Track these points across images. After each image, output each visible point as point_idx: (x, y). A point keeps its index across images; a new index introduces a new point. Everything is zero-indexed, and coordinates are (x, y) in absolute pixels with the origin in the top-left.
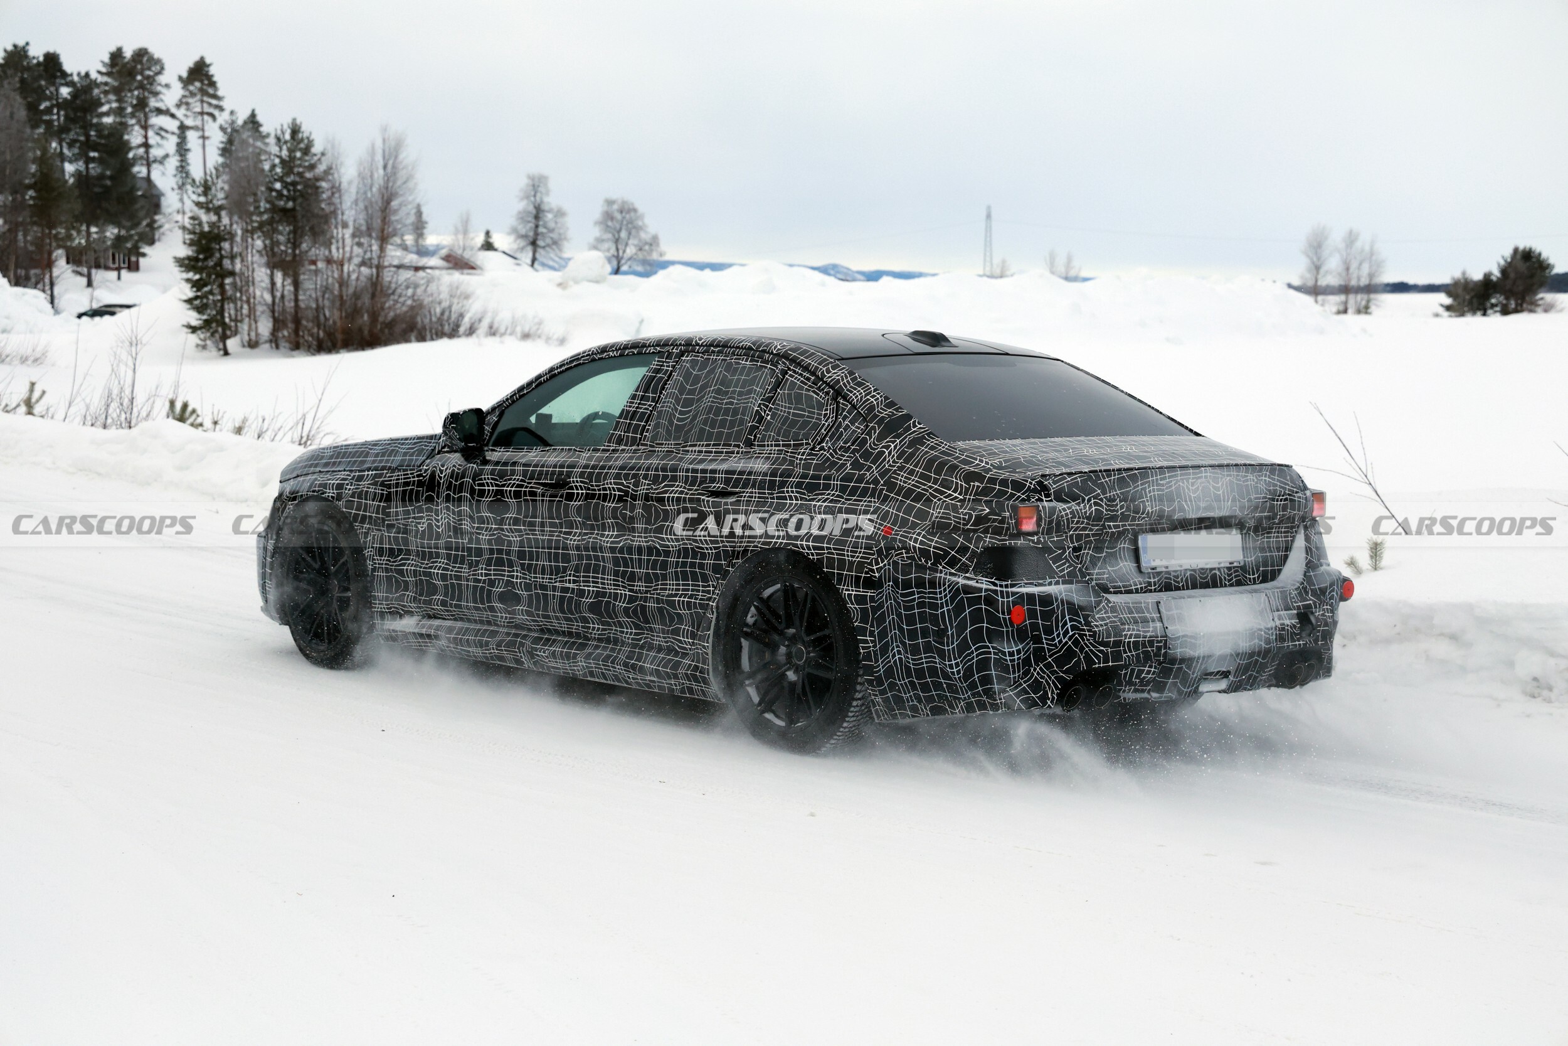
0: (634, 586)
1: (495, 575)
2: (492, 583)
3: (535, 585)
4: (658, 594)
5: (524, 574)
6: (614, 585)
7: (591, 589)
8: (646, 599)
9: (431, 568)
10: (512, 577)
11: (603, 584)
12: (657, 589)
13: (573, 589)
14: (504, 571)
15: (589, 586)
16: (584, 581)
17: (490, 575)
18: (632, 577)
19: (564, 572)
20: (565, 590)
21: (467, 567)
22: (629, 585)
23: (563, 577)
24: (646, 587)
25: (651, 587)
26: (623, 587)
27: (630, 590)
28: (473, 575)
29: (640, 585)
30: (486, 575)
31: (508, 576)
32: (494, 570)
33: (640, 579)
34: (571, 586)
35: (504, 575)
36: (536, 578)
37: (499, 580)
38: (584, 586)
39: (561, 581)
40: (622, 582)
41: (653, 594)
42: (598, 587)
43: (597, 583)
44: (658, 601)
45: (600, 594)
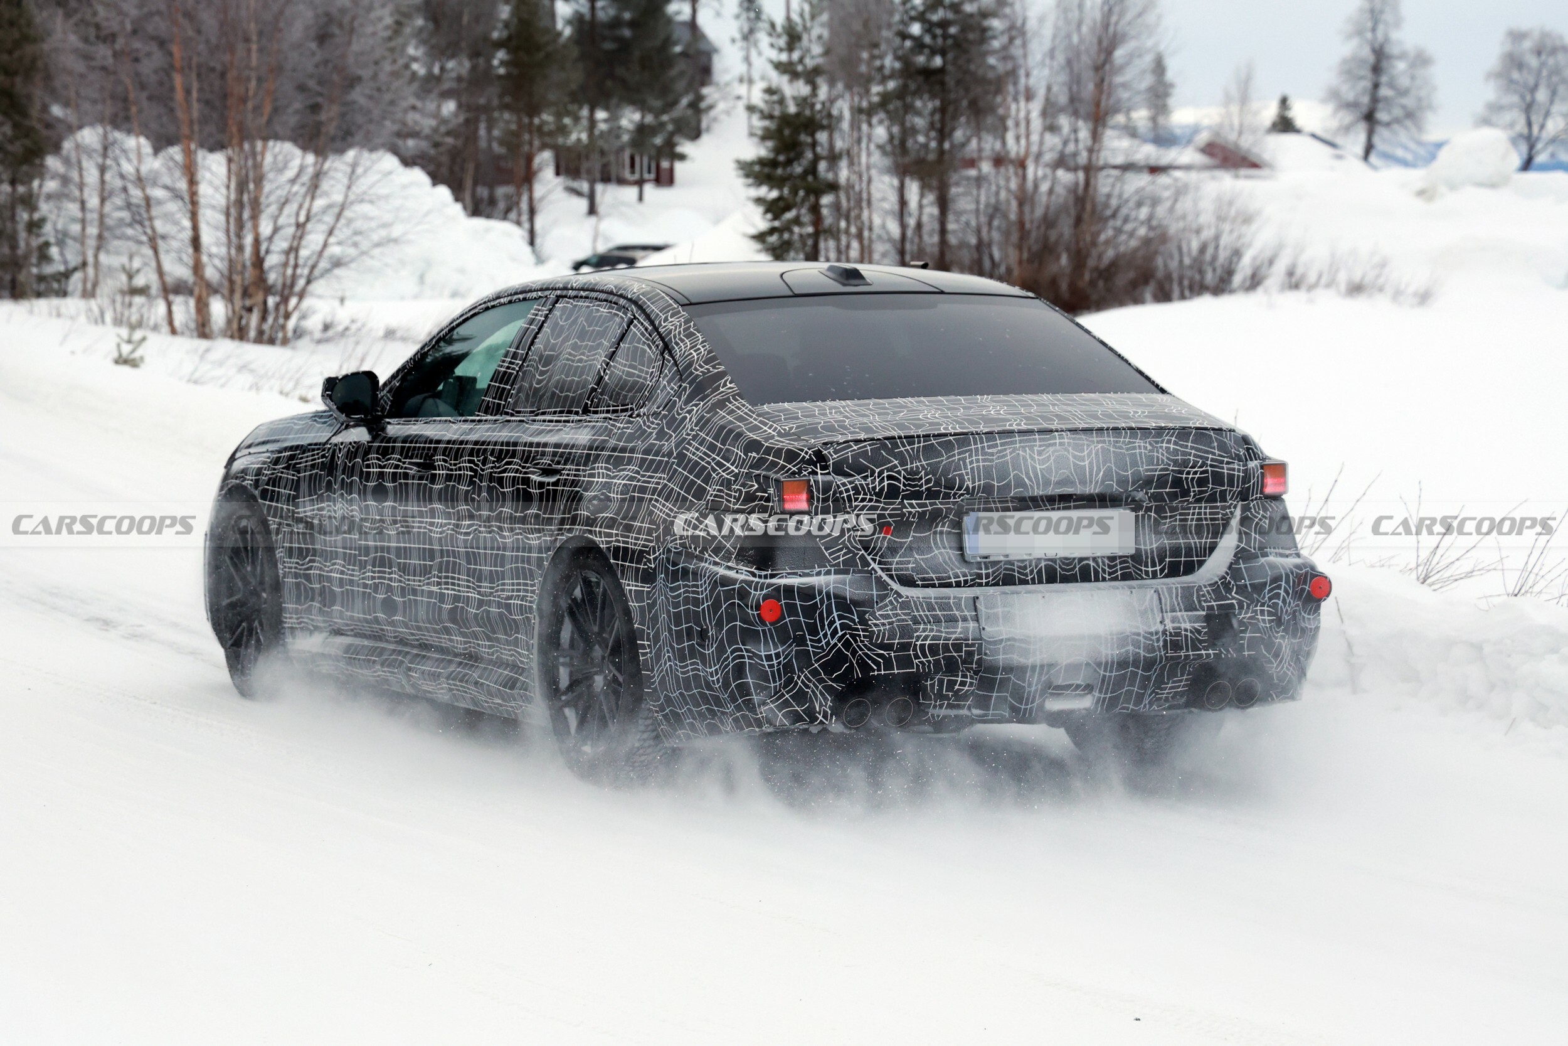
0: (480, 587)
1: (379, 578)
2: (376, 587)
3: (409, 589)
4: (499, 596)
5: (400, 576)
6: (468, 587)
7: (450, 592)
8: (489, 603)
9: (329, 571)
10: (391, 580)
11: (459, 585)
12: (497, 591)
13: (437, 593)
14: (386, 573)
15: (448, 589)
16: (443, 584)
17: (375, 578)
18: (479, 577)
19: (430, 572)
20: (431, 594)
21: (358, 569)
22: (477, 586)
23: (429, 578)
24: (490, 588)
25: (493, 588)
26: (474, 589)
27: (479, 593)
28: (363, 578)
29: (485, 586)
30: (373, 578)
31: (388, 579)
32: (379, 572)
33: (485, 579)
34: (435, 589)
35: (385, 578)
36: (409, 580)
37: (381, 583)
38: (445, 589)
39: (428, 584)
40: (473, 583)
41: (494, 597)
42: (454, 590)
43: (453, 584)
44: (499, 605)
45: (456, 598)
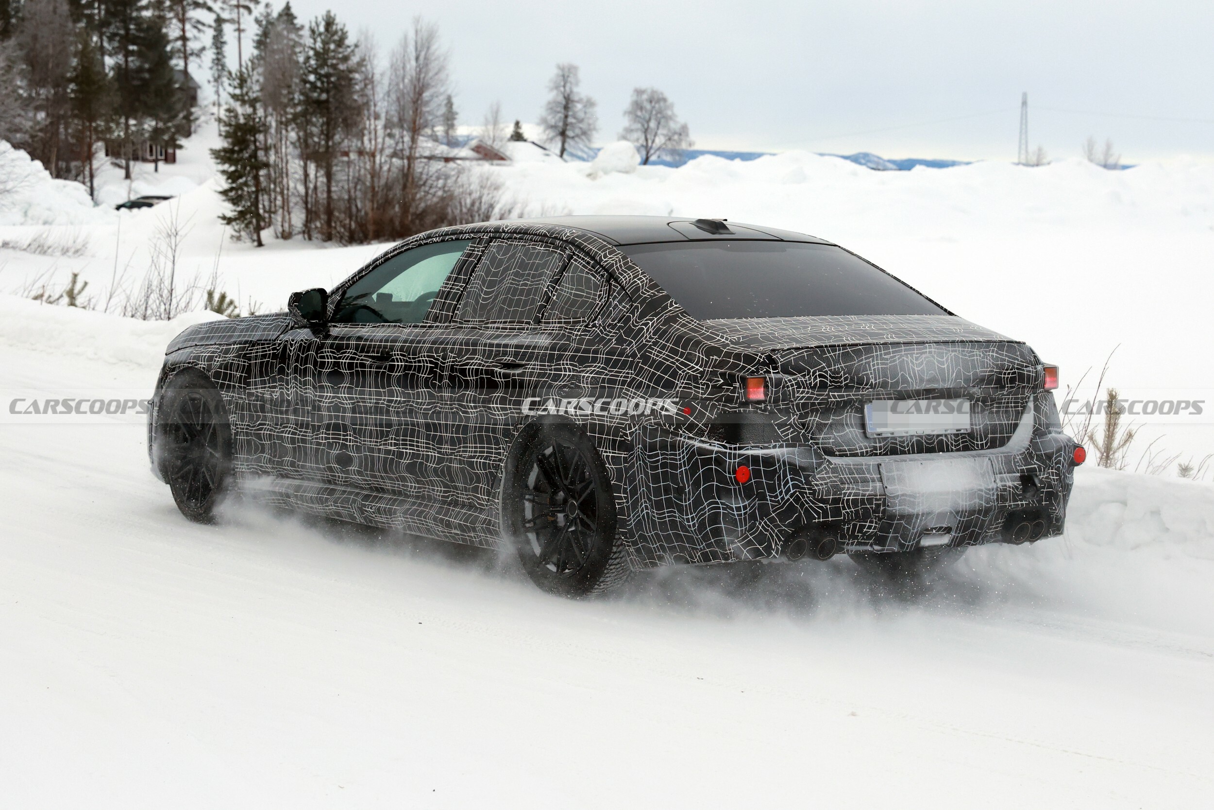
0: (441, 448)
1: (333, 438)
2: (330, 446)
3: (364, 448)
4: (461, 456)
5: (355, 438)
6: (427, 448)
7: (408, 451)
8: (450, 460)
9: (282, 432)
10: (346, 440)
11: (418, 446)
12: (459, 452)
13: (394, 451)
14: (340, 435)
15: (407, 449)
16: (403, 445)
17: (329, 438)
18: (440, 441)
19: (387, 436)
20: (388, 452)
21: (311, 431)
22: (438, 448)
23: (386, 440)
24: (451, 449)
25: (455, 449)
26: (433, 449)
27: (439, 453)
28: (316, 439)
29: (446, 448)
30: (326, 438)
31: (343, 440)
32: (333, 434)
33: (446, 442)
34: (393, 448)
35: (339, 439)
36: (365, 441)
37: (336, 443)
38: (403, 449)
39: (385, 444)
40: (433, 445)
41: (457, 456)
42: (414, 450)
43: (413, 446)
44: (460, 462)
45: (415, 456)
